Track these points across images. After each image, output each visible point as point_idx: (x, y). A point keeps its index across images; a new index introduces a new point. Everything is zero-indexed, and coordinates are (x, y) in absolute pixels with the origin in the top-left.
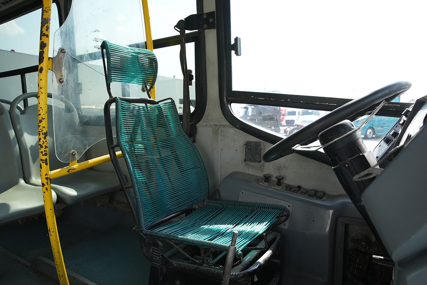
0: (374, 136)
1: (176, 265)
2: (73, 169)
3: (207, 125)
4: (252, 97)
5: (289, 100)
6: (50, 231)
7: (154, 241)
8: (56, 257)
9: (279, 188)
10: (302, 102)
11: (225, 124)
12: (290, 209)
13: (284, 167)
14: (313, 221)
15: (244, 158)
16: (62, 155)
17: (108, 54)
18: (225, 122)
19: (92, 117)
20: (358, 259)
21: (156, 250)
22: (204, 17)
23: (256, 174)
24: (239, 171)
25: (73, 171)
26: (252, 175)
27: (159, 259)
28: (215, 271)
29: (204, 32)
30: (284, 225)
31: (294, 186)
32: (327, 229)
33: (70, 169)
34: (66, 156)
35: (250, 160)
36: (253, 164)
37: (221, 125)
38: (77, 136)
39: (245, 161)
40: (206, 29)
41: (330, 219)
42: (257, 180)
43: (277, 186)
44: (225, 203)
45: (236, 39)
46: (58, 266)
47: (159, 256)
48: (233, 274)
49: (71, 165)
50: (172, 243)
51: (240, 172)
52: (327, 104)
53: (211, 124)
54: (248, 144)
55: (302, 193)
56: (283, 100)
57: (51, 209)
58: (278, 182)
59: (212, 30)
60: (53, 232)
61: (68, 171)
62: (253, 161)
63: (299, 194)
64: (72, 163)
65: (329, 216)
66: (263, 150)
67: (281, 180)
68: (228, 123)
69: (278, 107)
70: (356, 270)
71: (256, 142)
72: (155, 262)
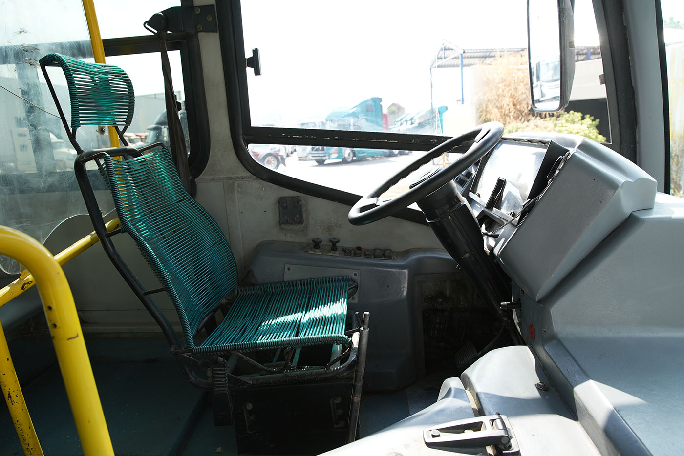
0: (354, 158)
1: (251, 382)
2: (28, 283)
3: (213, 179)
4: (284, 134)
5: (336, 137)
6: (10, 397)
7: (211, 359)
8: (27, 437)
9: (336, 254)
10: (354, 139)
11: (245, 175)
12: (357, 278)
13: (336, 226)
14: (388, 286)
15: (278, 221)
16: (8, 262)
17: (70, 79)
18: (244, 173)
19: (41, 189)
20: (438, 318)
21: (220, 370)
22: (197, 13)
23: (298, 239)
24: (271, 239)
25: (30, 286)
26: (292, 242)
27: (225, 381)
28: (312, 373)
29: (197, 36)
30: (353, 299)
31: (351, 248)
32: (405, 293)
33: (25, 284)
34: (14, 262)
35: (287, 223)
36: (291, 227)
37: (237, 178)
38: (25, 224)
39: (280, 224)
40: (201, 31)
41: (407, 280)
42: (305, 247)
43: (333, 252)
44: (267, 287)
45: (255, 52)
46: (31, 450)
47: (225, 377)
48: (337, 369)
49: (22, 276)
50: (240, 354)
51: (273, 241)
52: (386, 141)
53: (221, 177)
54: (281, 201)
55: (366, 255)
56: (328, 138)
57: (8, 360)
58: (333, 247)
59: (211, 34)
60: (17, 396)
61: (23, 288)
62: (292, 224)
63: (362, 257)
64: (23, 273)
65: (405, 277)
66: (304, 206)
67: (337, 244)
68: (249, 174)
69: (320, 147)
70: (436, 331)
71: (293, 198)
72: (218, 387)
